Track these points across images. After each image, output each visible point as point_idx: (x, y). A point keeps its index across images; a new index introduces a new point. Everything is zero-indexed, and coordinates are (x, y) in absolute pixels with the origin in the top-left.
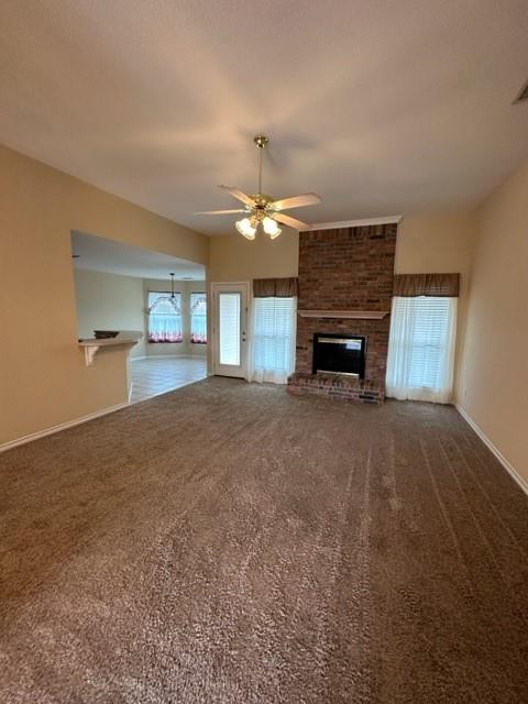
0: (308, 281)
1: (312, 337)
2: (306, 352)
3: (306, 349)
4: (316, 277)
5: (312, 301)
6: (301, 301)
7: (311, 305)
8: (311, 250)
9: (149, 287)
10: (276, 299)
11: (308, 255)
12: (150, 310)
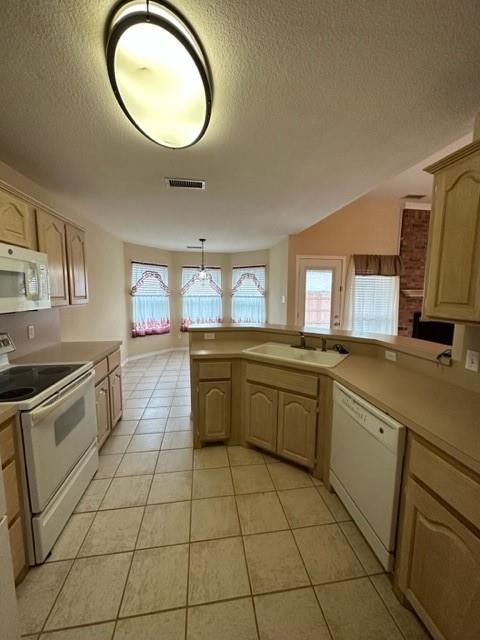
0: (411, 260)
1: (412, 317)
2: (406, 332)
3: (406, 329)
4: (418, 257)
5: (414, 280)
6: (404, 281)
7: (413, 284)
8: (416, 229)
9: (135, 256)
10: (380, 277)
11: (412, 234)
12: (135, 288)
